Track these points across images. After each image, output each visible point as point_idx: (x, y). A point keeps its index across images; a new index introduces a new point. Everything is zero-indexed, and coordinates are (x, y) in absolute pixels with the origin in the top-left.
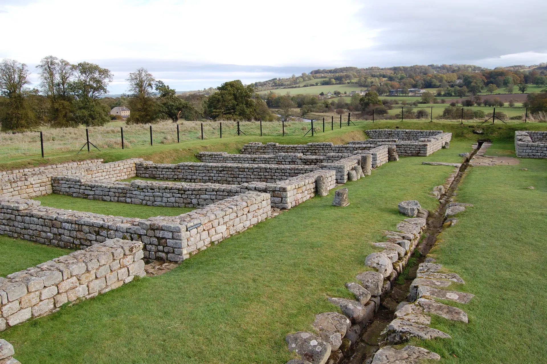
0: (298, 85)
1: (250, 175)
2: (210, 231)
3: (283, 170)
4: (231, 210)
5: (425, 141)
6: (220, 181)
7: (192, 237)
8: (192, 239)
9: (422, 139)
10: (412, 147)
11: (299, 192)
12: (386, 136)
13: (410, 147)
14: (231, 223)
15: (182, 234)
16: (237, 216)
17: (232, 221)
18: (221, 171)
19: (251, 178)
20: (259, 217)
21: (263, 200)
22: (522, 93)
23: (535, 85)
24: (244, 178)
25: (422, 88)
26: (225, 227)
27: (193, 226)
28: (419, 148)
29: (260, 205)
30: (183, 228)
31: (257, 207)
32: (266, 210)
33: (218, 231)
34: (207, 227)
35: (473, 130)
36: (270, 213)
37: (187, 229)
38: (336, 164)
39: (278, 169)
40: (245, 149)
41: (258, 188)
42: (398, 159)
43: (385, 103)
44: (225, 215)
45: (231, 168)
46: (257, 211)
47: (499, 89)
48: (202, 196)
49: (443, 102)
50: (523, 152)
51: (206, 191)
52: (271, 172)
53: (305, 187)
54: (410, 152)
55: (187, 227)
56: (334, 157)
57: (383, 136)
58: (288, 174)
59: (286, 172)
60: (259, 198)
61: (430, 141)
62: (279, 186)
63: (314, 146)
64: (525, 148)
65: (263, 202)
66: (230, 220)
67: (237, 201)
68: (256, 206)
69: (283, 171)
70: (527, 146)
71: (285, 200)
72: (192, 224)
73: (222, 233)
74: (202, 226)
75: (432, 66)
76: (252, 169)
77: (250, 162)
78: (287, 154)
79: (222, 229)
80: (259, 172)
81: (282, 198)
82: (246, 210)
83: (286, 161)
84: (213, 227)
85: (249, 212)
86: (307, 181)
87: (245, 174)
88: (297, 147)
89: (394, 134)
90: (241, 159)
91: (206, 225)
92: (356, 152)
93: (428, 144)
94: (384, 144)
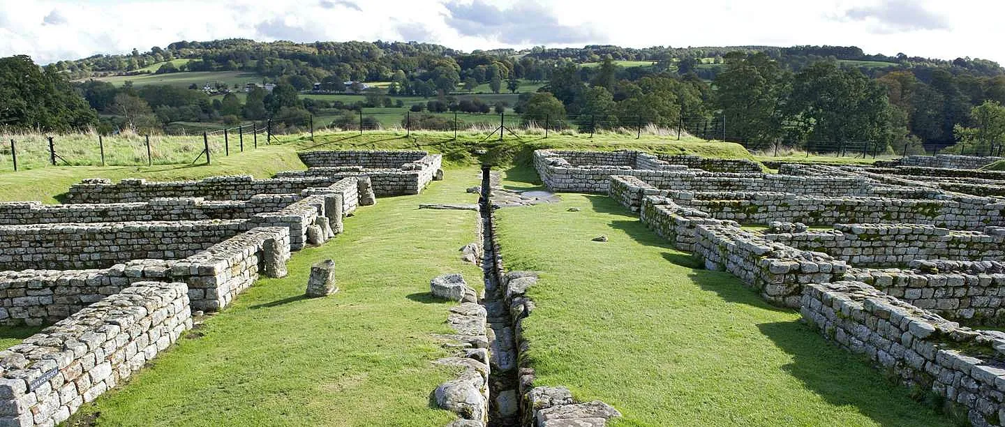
0: (146, 70)
1: (109, 246)
2: (80, 382)
3: (179, 231)
4: (116, 327)
5: (411, 168)
6: (40, 262)
7: (41, 402)
8: (43, 408)
9: (407, 165)
10: (394, 179)
11: (235, 274)
12: (337, 162)
13: (390, 179)
14: (120, 355)
15: (18, 402)
16: (130, 340)
17: (121, 352)
18: (40, 242)
19: (110, 252)
20: (172, 334)
21: (176, 298)
22: (512, 92)
23: (529, 81)
24: (96, 252)
25: (366, 81)
26: (107, 367)
27: (41, 378)
28: (405, 181)
29: (171, 308)
30: (18, 386)
31: (166, 314)
32: (182, 317)
33: (97, 379)
34: (73, 373)
35: (473, 148)
36: (190, 322)
37: (28, 386)
38: (284, 214)
39: (168, 231)
40: (75, 194)
41: (148, 272)
42: (375, 202)
43: (309, 105)
44: (107, 340)
45: (62, 233)
46: (166, 322)
47: (480, 86)
48: (16, 301)
49: (400, 105)
50: (561, 182)
51: (26, 287)
52: (154, 237)
53: (244, 263)
54: (390, 187)
55: (26, 382)
56: (266, 201)
57: (331, 162)
58: (190, 240)
59: (186, 236)
60: (168, 294)
61: (420, 169)
62: (197, 265)
63: (219, 182)
64: (564, 176)
65: (176, 302)
66: (118, 349)
67: (122, 306)
68: (165, 312)
69: (180, 234)
70: (567, 174)
71: (212, 292)
72: (38, 373)
73: (104, 380)
74: (60, 374)
75: (379, 43)
76: (112, 233)
77: (94, 219)
78: (171, 199)
79: (104, 372)
80: (127, 239)
81: (205, 290)
82: (146, 323)
83: (171, 214)
84: (84, 372)
85: (151, 327)
86: (246, 251)
87: (97, 244)
88: (183, 186)
89: (350, 158)
90: (75, 214)
91: (70, 369)
92: (306, 190)
93: (418, 172)
94: (348, 176)
